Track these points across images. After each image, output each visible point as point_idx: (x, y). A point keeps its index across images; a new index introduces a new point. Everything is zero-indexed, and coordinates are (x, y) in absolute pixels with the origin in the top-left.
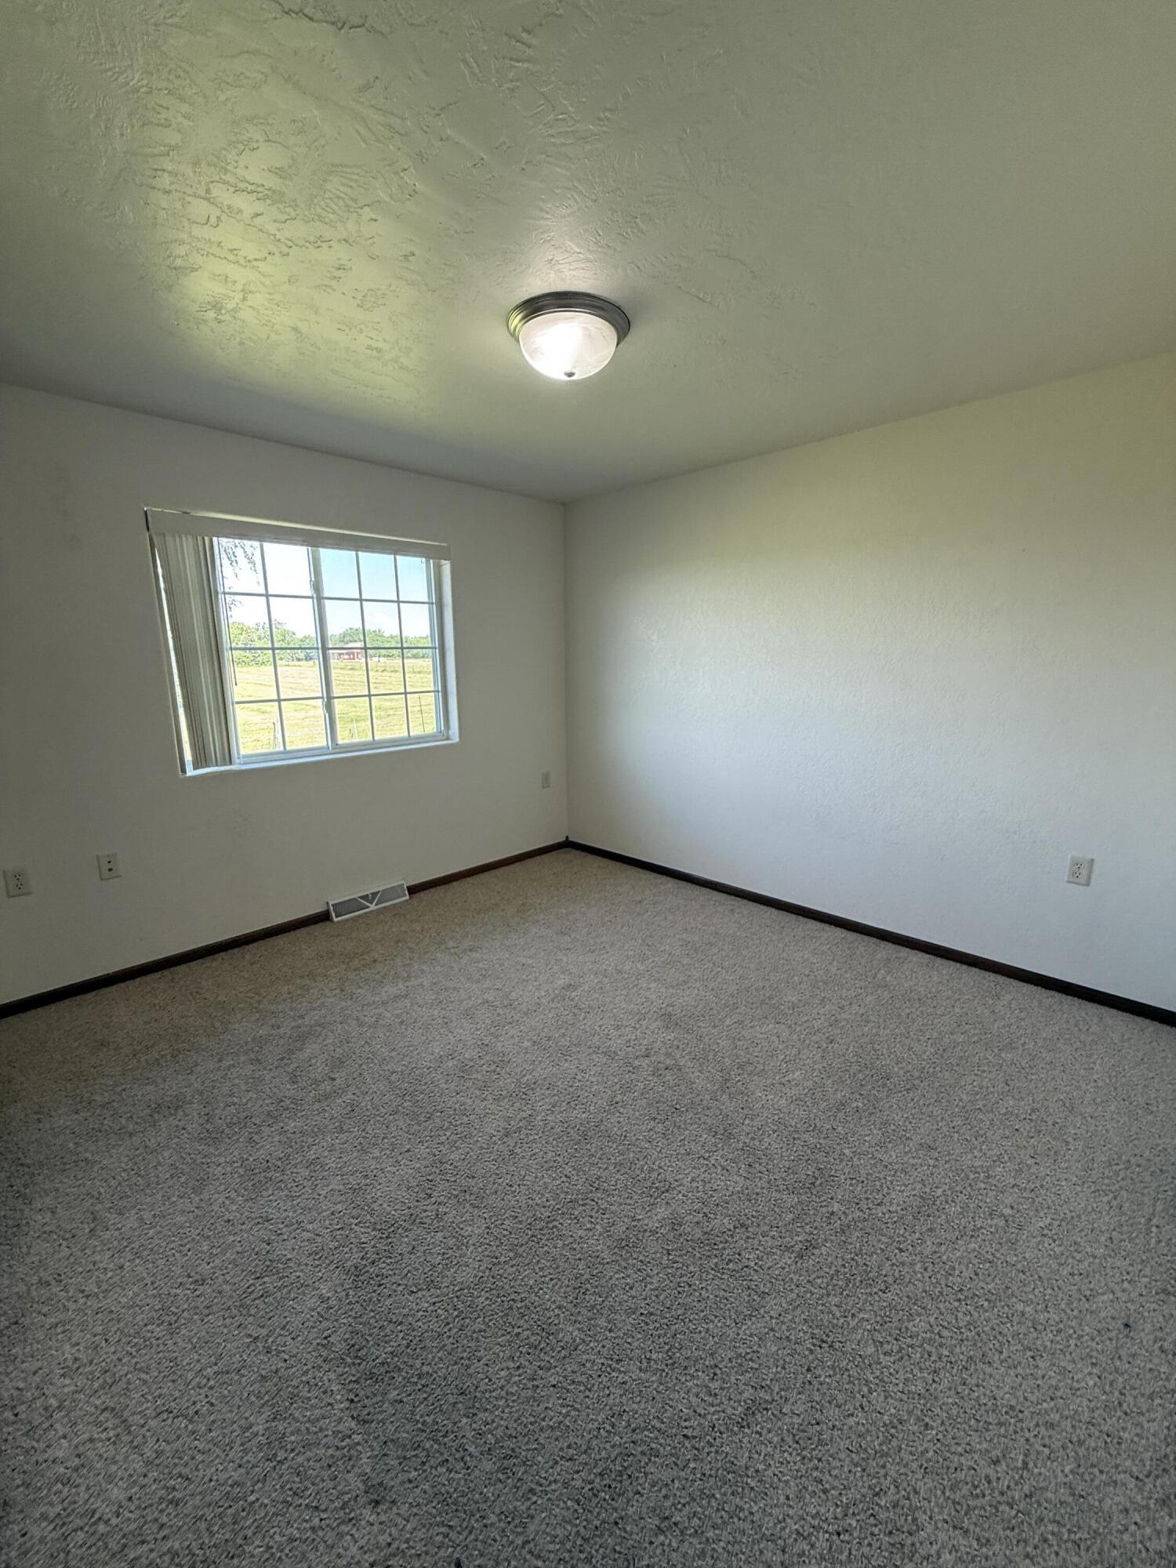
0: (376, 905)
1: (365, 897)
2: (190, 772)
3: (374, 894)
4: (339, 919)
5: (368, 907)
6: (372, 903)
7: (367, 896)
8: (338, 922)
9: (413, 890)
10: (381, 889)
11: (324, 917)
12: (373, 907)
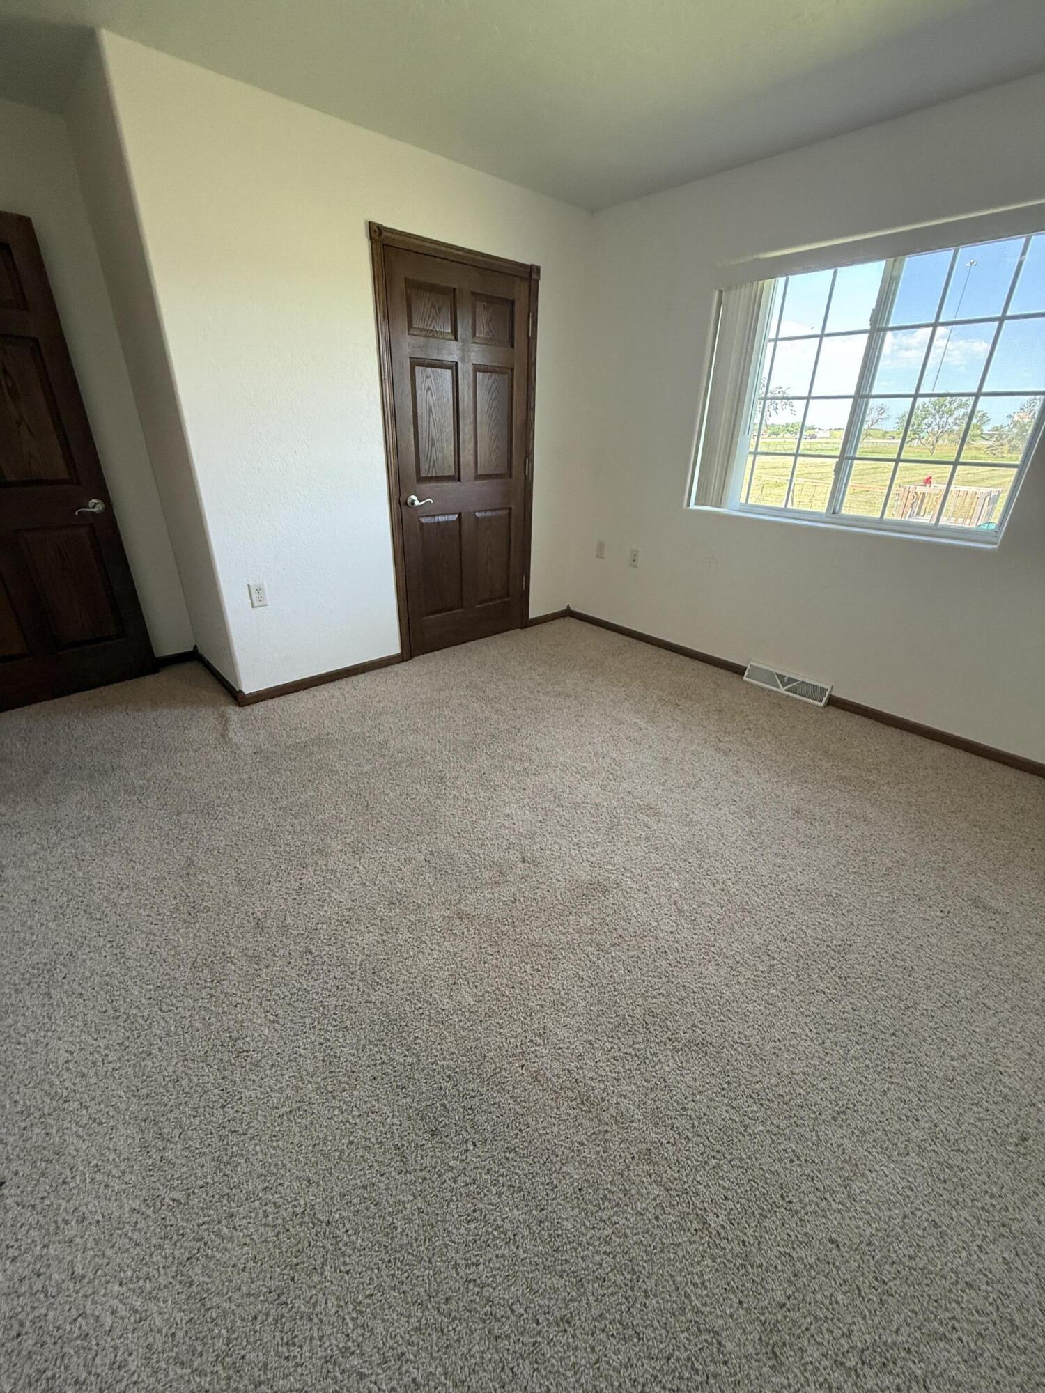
0: (786, 690)
1: (781, 677)
2: (692, 506)
3: (791, 680)
4: (748, 680)
5: (778, 687)
6: (783, 686)
7: (784, 676)
8: (748, 683)
9: (834, 702)
10: (802, 679)
11: (739, 670)
12: (782, 690)
